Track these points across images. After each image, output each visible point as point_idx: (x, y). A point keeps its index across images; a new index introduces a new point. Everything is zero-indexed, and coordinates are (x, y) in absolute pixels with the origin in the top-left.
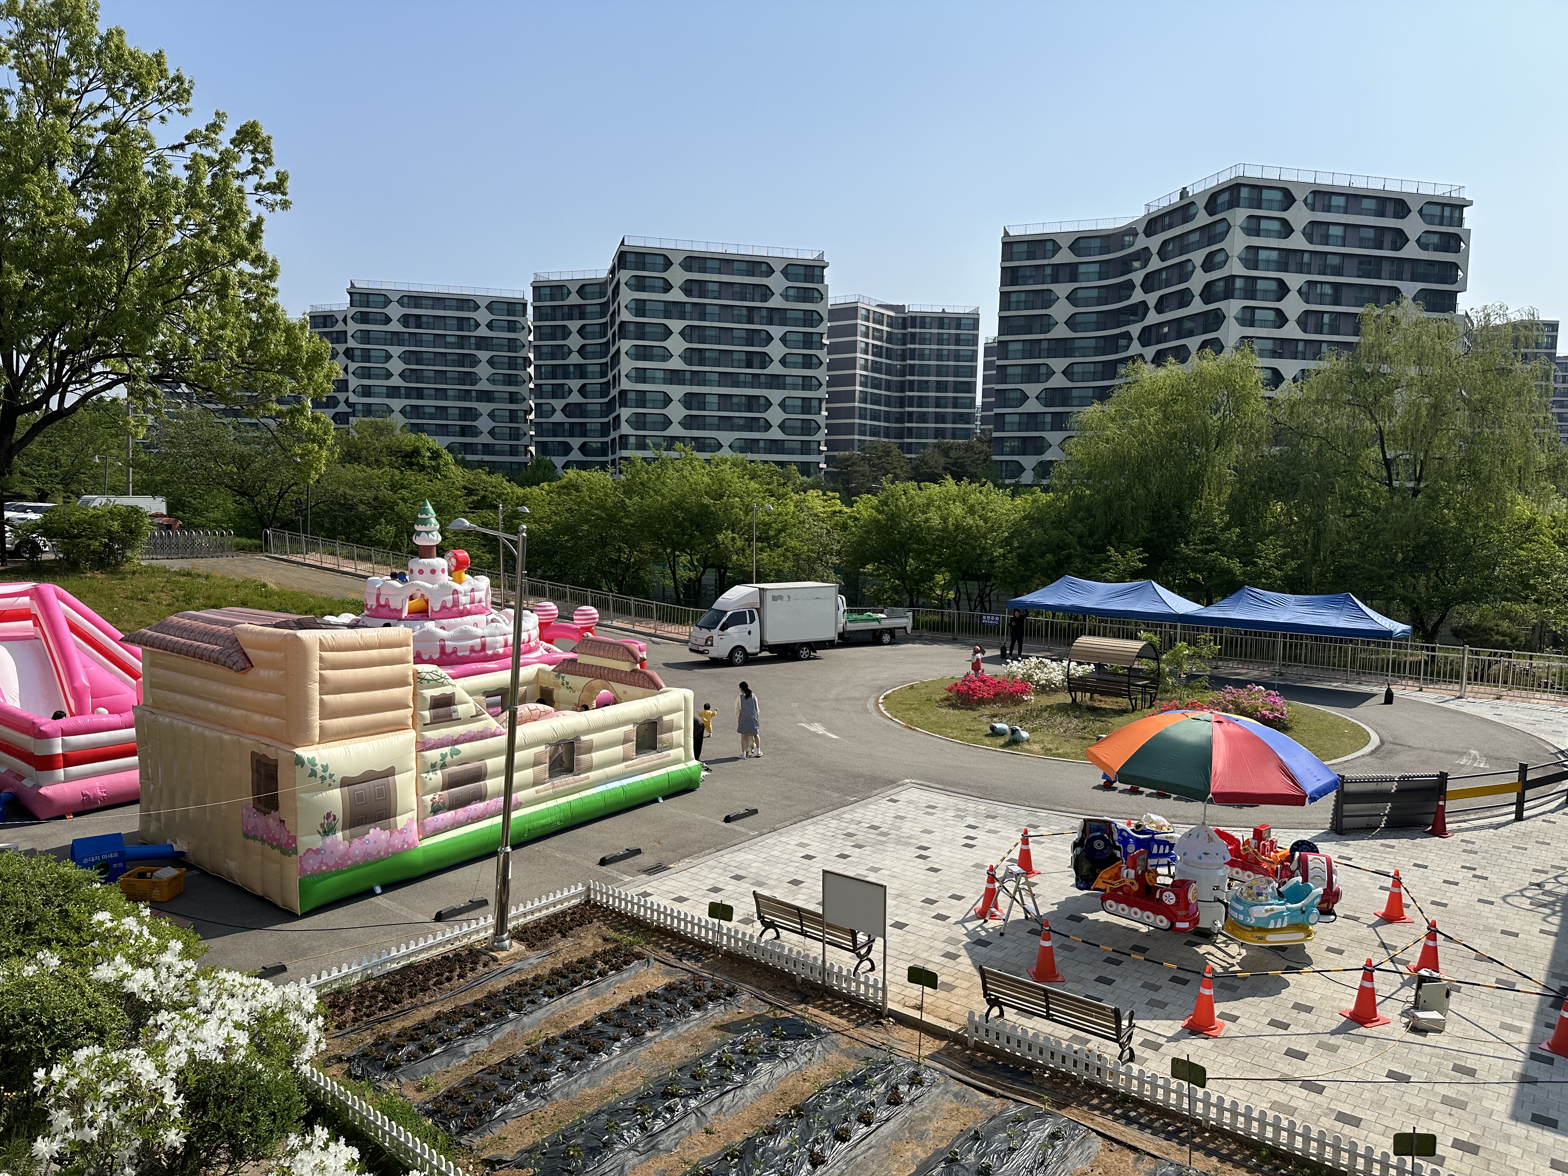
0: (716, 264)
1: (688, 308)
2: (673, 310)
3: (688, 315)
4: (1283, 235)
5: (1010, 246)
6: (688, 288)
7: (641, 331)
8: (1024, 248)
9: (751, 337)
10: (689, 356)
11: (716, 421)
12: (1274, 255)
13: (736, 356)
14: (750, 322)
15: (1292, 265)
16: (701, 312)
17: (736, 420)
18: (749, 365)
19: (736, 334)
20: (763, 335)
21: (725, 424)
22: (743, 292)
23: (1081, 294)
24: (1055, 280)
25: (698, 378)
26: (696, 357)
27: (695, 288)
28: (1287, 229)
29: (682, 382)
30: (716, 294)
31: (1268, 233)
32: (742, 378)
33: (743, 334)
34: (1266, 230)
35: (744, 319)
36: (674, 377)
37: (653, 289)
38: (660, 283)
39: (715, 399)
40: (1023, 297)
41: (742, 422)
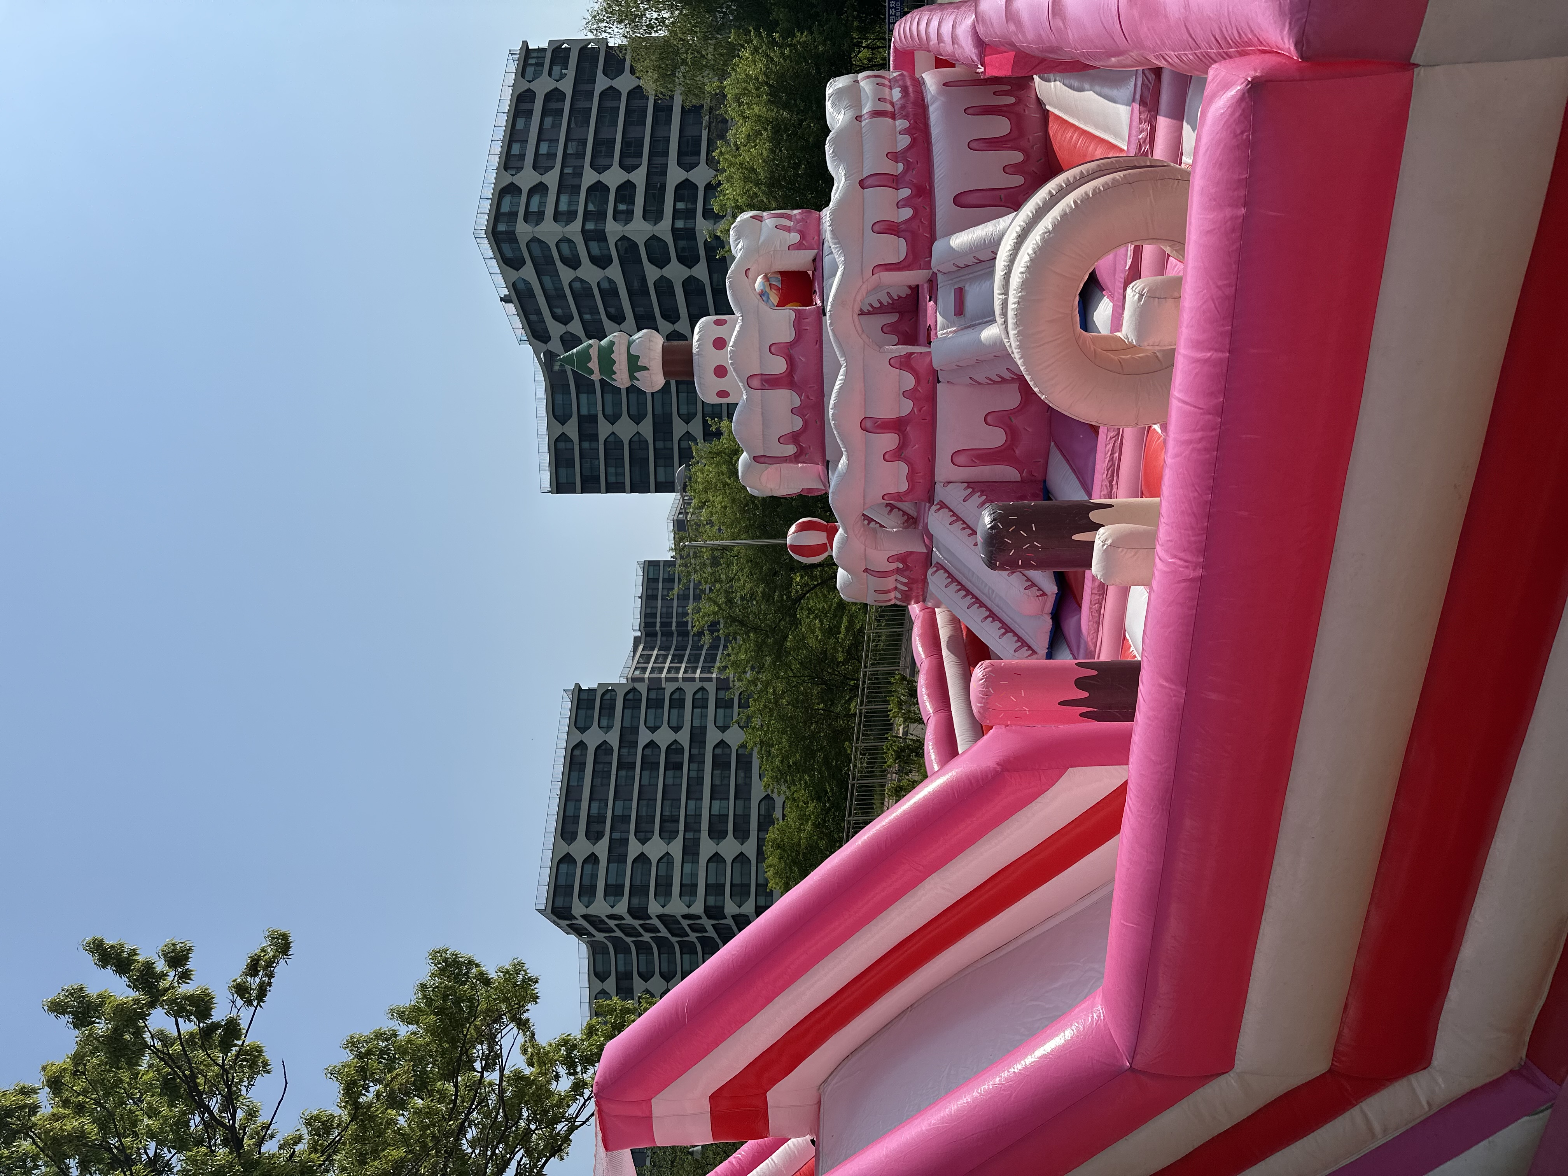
0: (571, 805)
1: (616, 835)
2: (617, 853)
3: (624, 835)
4: (545, 192)
5: (560, 486)
6: (594, 836)
7: (639, 890)
8: (563, 471)
9: (650, 765)
10: (668, 835)
11: (740, 803)
12: (564, 199)
13: (670, 781)
14: (632, 766)
15: (575, 182)
16: (620, 820)
17: (740, 781)
18: (679, 767)
19: (645, 782)
20: (648, 751)
21: (743, 792)
22: (601, 773)
23: (609, 411)
24: (595, 437)
25: (692, 825)
26: (669, 826)
27: (595, 827)
28: (540, 189)
29: (697, 842)
30: (603, 805)
31: (542, 204)
32: (693, 774)
33: (646, 773)
34: (539, 206)
35: (630, 773)
36: (691, 851)
37: (594, 876)
38: (588, 867)
39: (716, 804)
40: (612, 470)
41: (741, 774)
